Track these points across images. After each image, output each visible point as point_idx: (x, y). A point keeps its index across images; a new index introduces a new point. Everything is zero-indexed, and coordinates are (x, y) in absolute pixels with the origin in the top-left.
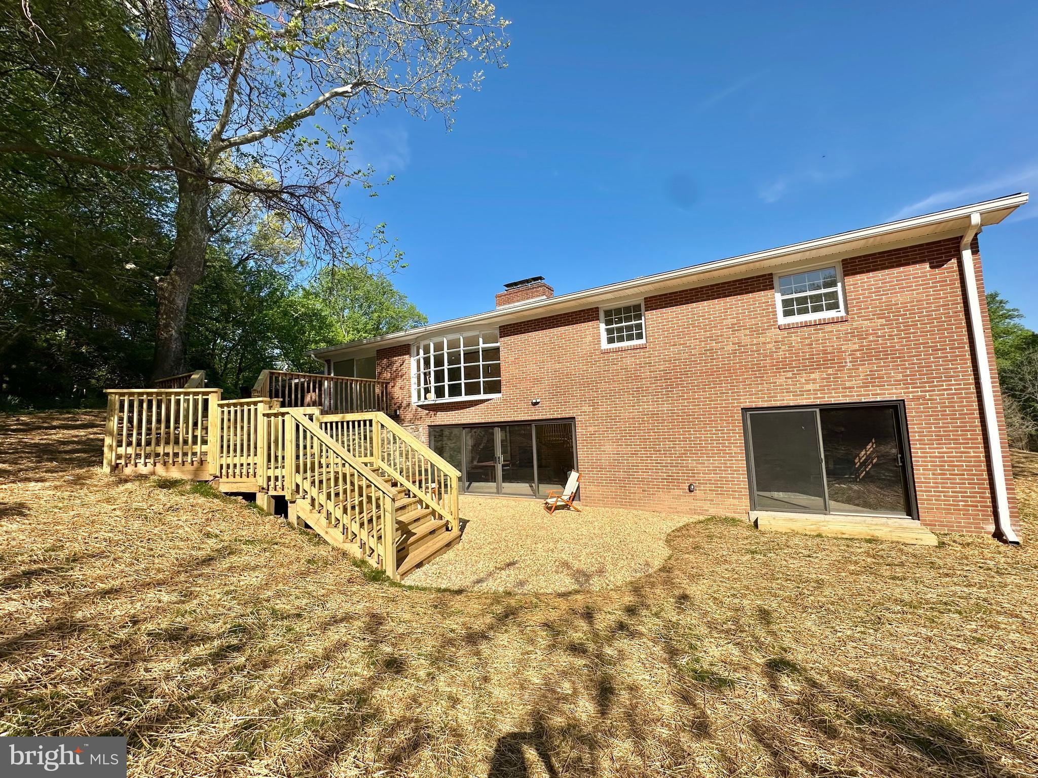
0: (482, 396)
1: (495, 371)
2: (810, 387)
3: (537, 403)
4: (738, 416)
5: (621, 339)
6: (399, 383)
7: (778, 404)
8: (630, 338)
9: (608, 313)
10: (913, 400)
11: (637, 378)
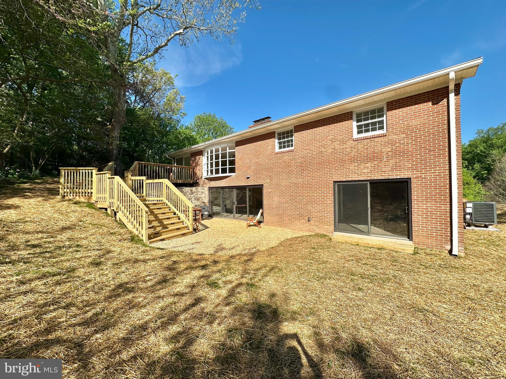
0: (228, 174)
1: (232, 163)
2: (365, 171)
3: (248, 178)
4: (332, 185)
5: (284, 147)
6: (198, 168)
7: (350, 179)
8: (288, 146)
9: (279, 134)
10: (416, 178)
11: (289, 166)
